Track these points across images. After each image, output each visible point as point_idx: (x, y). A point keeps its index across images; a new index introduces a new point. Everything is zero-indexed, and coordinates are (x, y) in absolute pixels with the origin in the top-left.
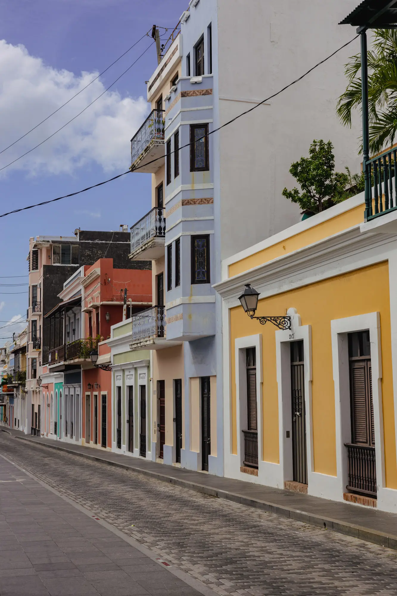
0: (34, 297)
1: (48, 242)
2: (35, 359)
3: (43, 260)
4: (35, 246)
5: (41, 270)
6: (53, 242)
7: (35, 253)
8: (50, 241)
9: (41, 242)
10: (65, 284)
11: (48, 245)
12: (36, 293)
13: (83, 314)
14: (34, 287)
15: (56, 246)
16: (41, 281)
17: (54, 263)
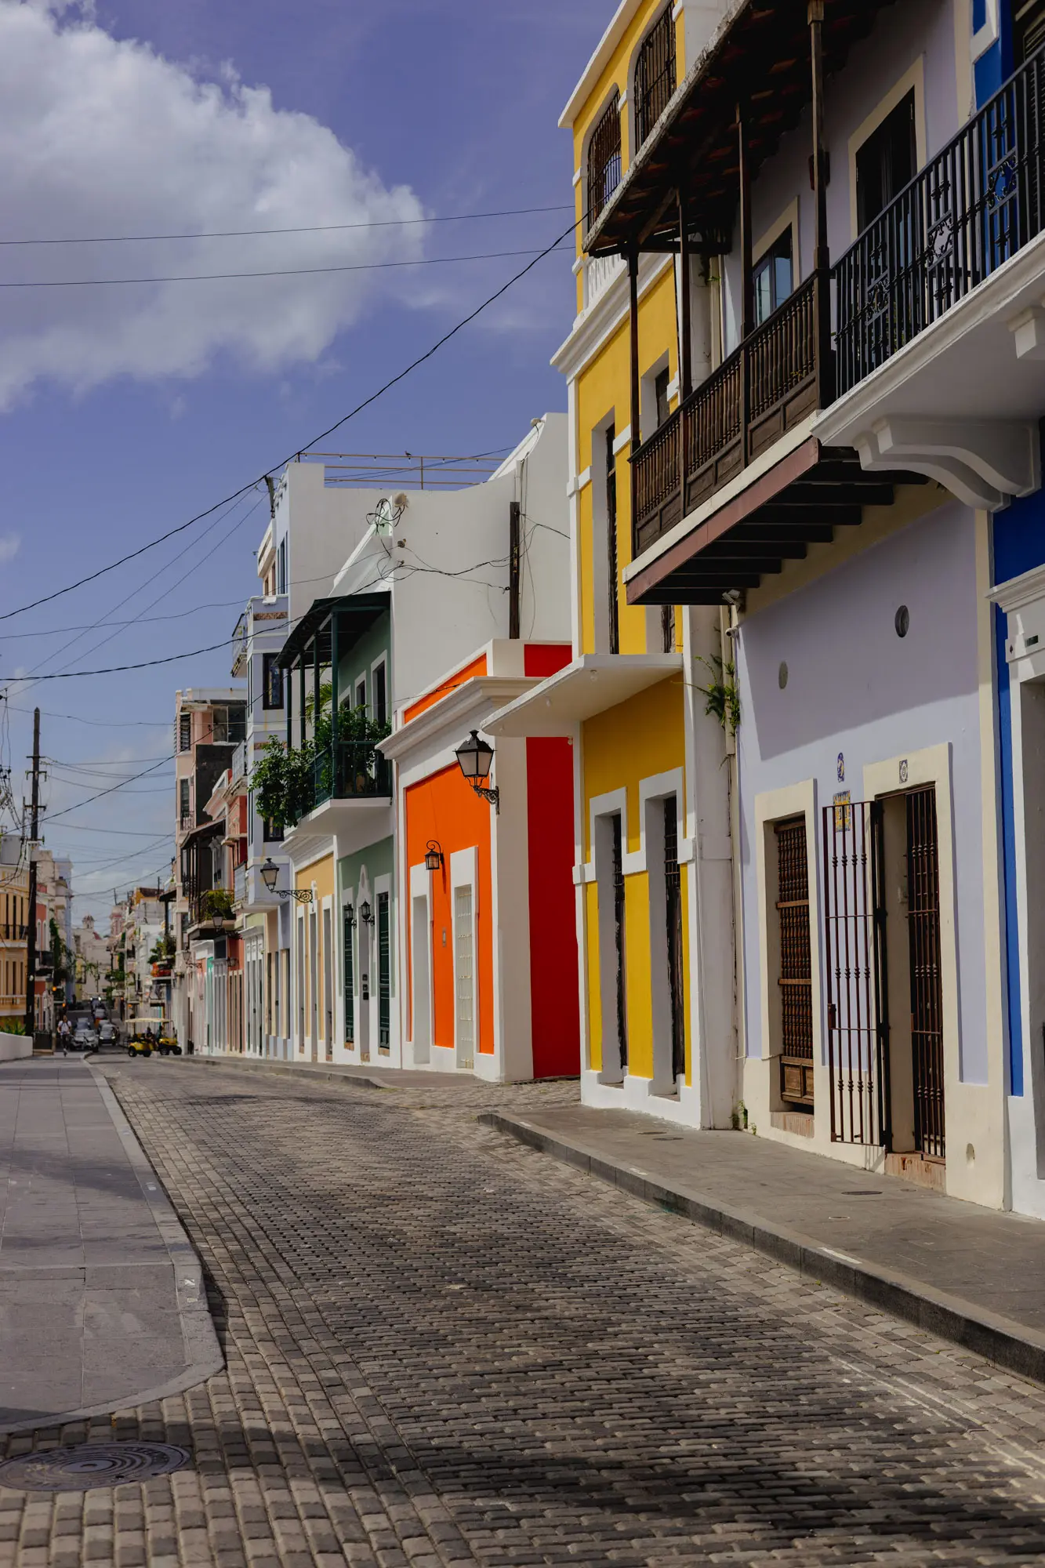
0: (184, 803)
1: (205, 702)
2: (187, 914)
3: (197, 735)
4: (183, 709)
5: (193, 752)
6: (213, 702)
7: (185, 719)
8: (208, 700)
9: (190, 704)
10: (214, 790)
11: (204, 708)
12: (188, 795)
13: (228, 850)
14: (184, 782)
15: (219, 710)
16: (193, 773)
17: (216, 740)
